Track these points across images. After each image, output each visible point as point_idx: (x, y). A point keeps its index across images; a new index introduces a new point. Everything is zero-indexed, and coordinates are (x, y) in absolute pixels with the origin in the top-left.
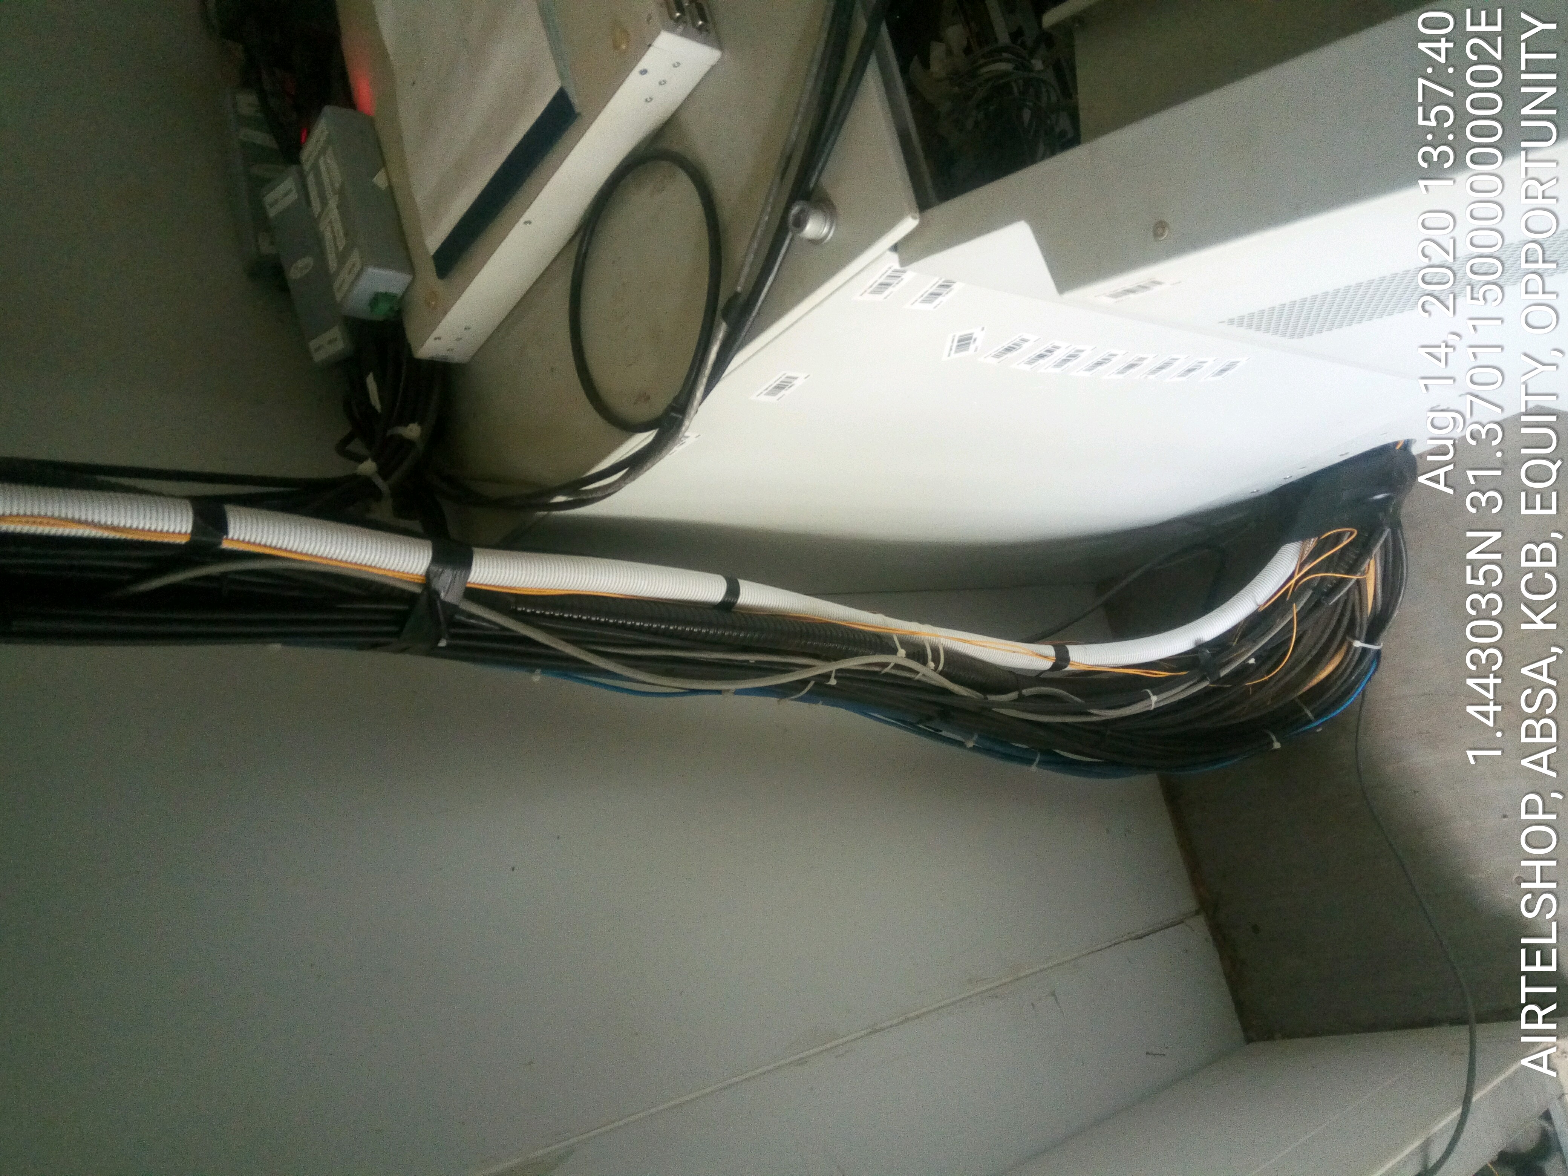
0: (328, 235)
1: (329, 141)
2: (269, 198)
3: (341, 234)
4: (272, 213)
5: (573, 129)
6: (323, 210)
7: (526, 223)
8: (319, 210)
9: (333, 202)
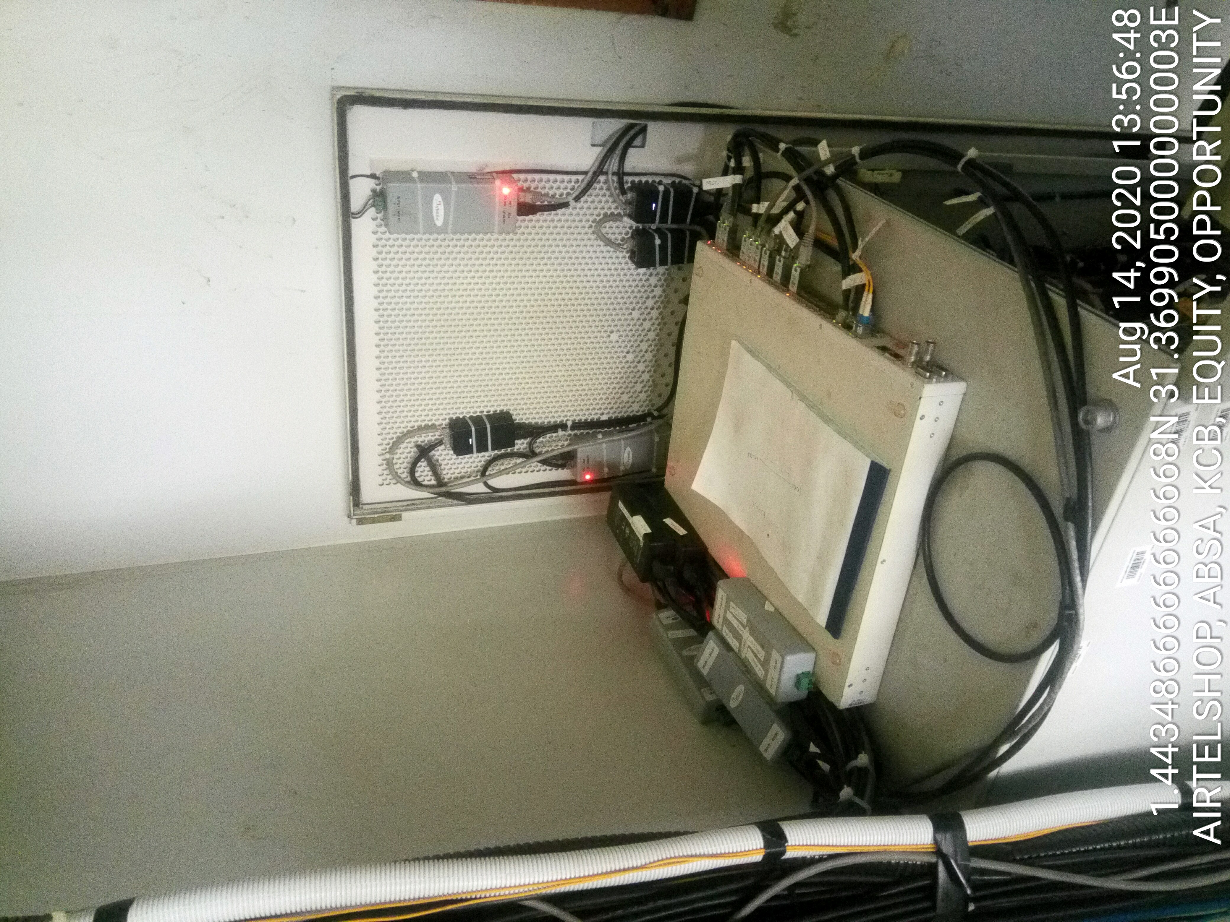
0: (750, 656)
1: (728, 600)
2: (700, 664)
3: (760, 649)
4: (705, 672)
5: (890, 480)
6: (740, 644)
7: (882, 562)
8: (738, 645)
9: (746, 635)
